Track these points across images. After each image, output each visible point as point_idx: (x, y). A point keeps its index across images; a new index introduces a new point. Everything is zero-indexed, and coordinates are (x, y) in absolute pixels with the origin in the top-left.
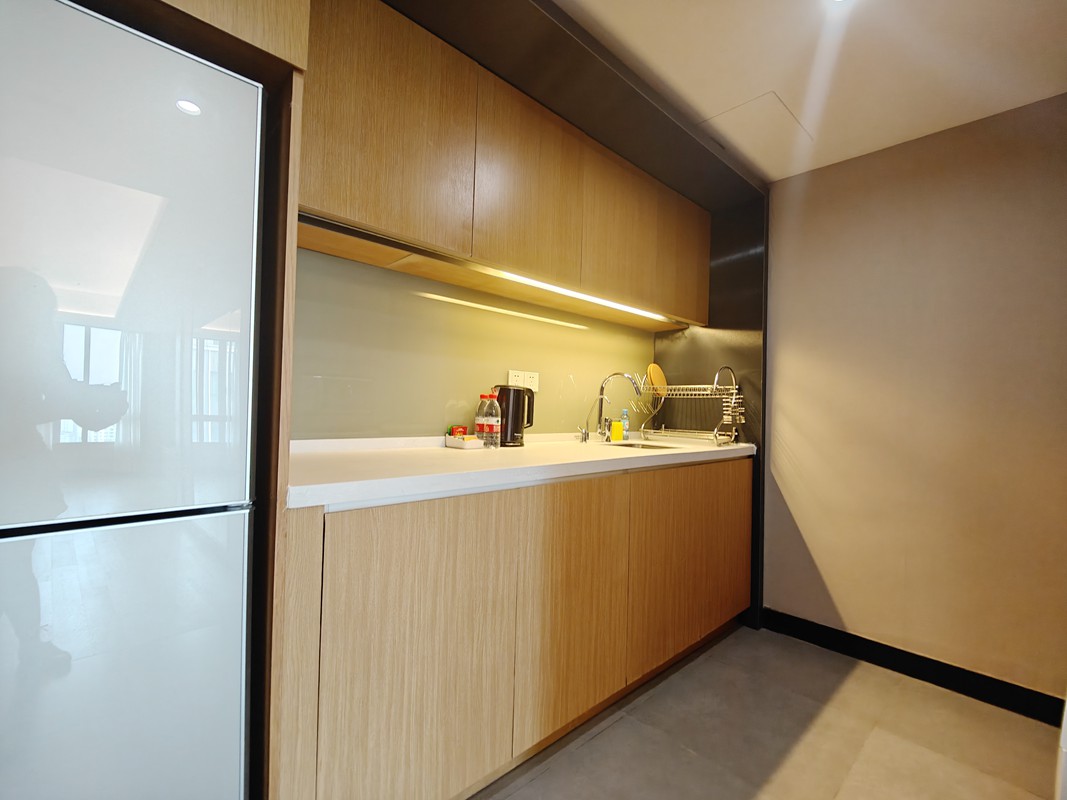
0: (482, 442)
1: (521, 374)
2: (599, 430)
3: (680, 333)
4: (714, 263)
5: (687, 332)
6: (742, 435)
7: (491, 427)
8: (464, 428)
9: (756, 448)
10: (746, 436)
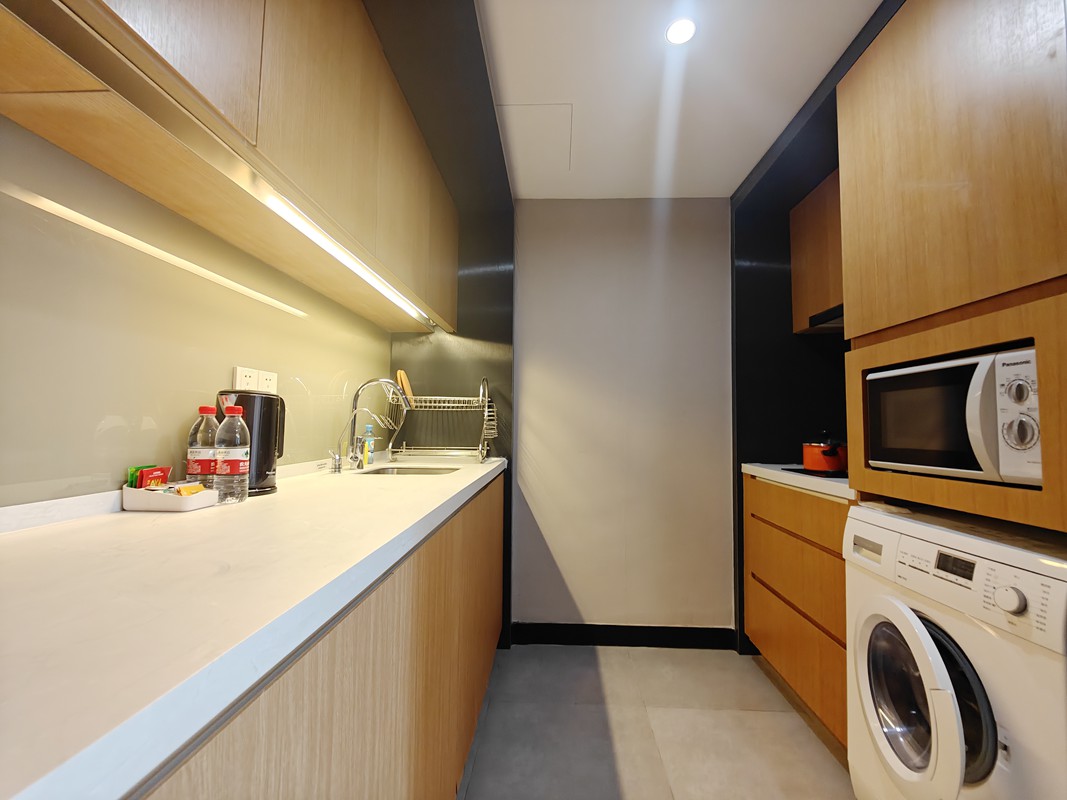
0: (214, 494)
1: (254, 373)
2: (352, 454)
3: (424, 338)
4: (461, 273)
5: (432, 338)
6: (493, 448)
7: (233, 464)
8: (161, 470)
9: (507, 462)
10: (497, 449)
